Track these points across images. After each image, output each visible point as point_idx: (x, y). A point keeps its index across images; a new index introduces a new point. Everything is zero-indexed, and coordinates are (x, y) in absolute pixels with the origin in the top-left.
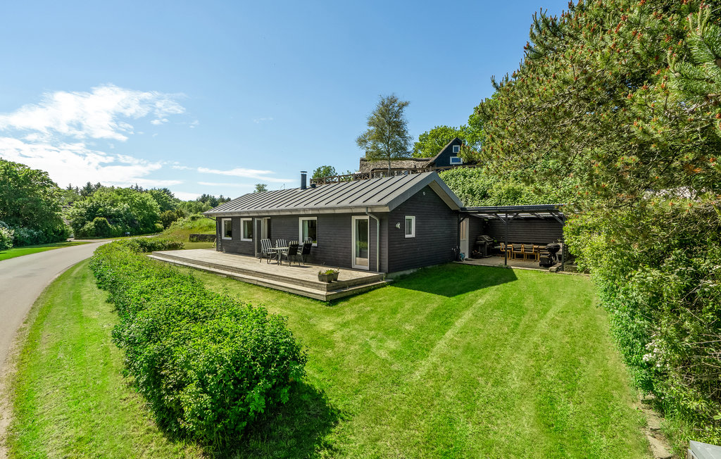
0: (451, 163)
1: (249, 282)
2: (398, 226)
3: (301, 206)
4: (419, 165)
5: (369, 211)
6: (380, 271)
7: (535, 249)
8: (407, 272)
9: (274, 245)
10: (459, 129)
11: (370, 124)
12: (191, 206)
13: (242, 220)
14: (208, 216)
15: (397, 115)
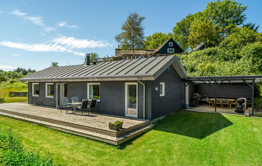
0: (168, 52)
1: (55, 128)
2: (157, 89)
3: (90, 75)
4: (149, 53)
5: (140, 79)
6: (146, 118)
7: (229, 101)
8: (161, 118)
9: (70, 101)
10: (167, 34)
11: (123, 29)
12: (10, 74)
13: (47, 84)
14: (23, 81)
15: (138, 24)
